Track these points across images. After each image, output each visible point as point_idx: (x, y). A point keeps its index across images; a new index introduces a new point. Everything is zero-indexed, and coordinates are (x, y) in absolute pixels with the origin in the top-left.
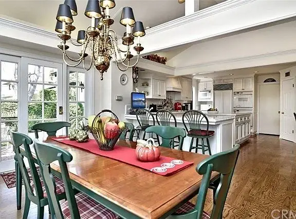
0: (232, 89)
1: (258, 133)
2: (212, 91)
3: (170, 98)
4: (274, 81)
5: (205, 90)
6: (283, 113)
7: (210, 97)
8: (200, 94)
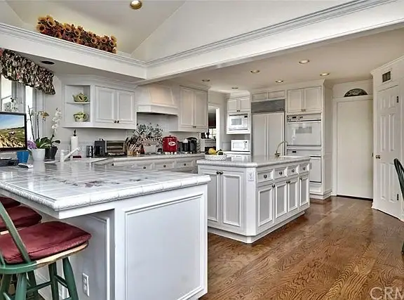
0: (284, 110)
1: (334, 194)
2: (249, 114)
3: (154, 128)
4: (363, 93)
5: (239, 113)
6: (378, 157)
7: (246, 126)
8: (230, 119)
